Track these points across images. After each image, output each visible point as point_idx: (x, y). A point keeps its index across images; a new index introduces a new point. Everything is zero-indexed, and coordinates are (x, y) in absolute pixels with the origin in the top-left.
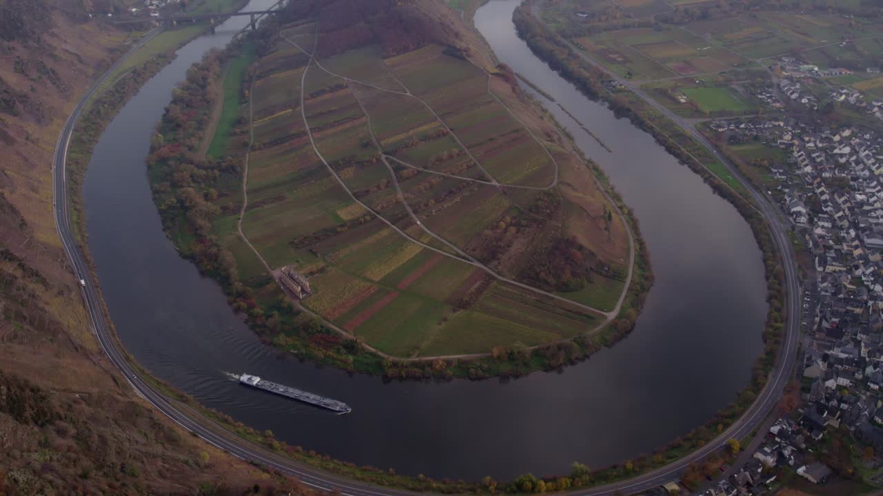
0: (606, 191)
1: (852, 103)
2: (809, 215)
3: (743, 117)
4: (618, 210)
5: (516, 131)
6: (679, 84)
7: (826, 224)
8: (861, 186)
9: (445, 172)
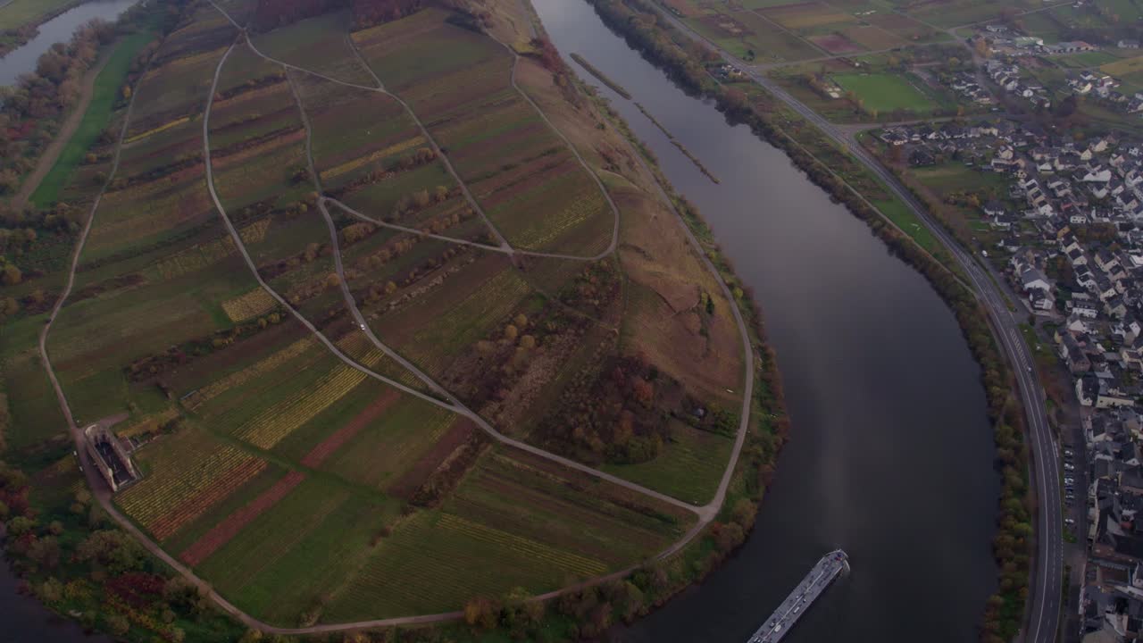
0: (707, 255)
1: (1104, 96)
2: (1056, 294)
3: (933, 121)
4: (727, 292)
5: (553, 151)
6: (829, 69)
7: (1087, 312)
8: (1137, 240)
9: (421, 229)
